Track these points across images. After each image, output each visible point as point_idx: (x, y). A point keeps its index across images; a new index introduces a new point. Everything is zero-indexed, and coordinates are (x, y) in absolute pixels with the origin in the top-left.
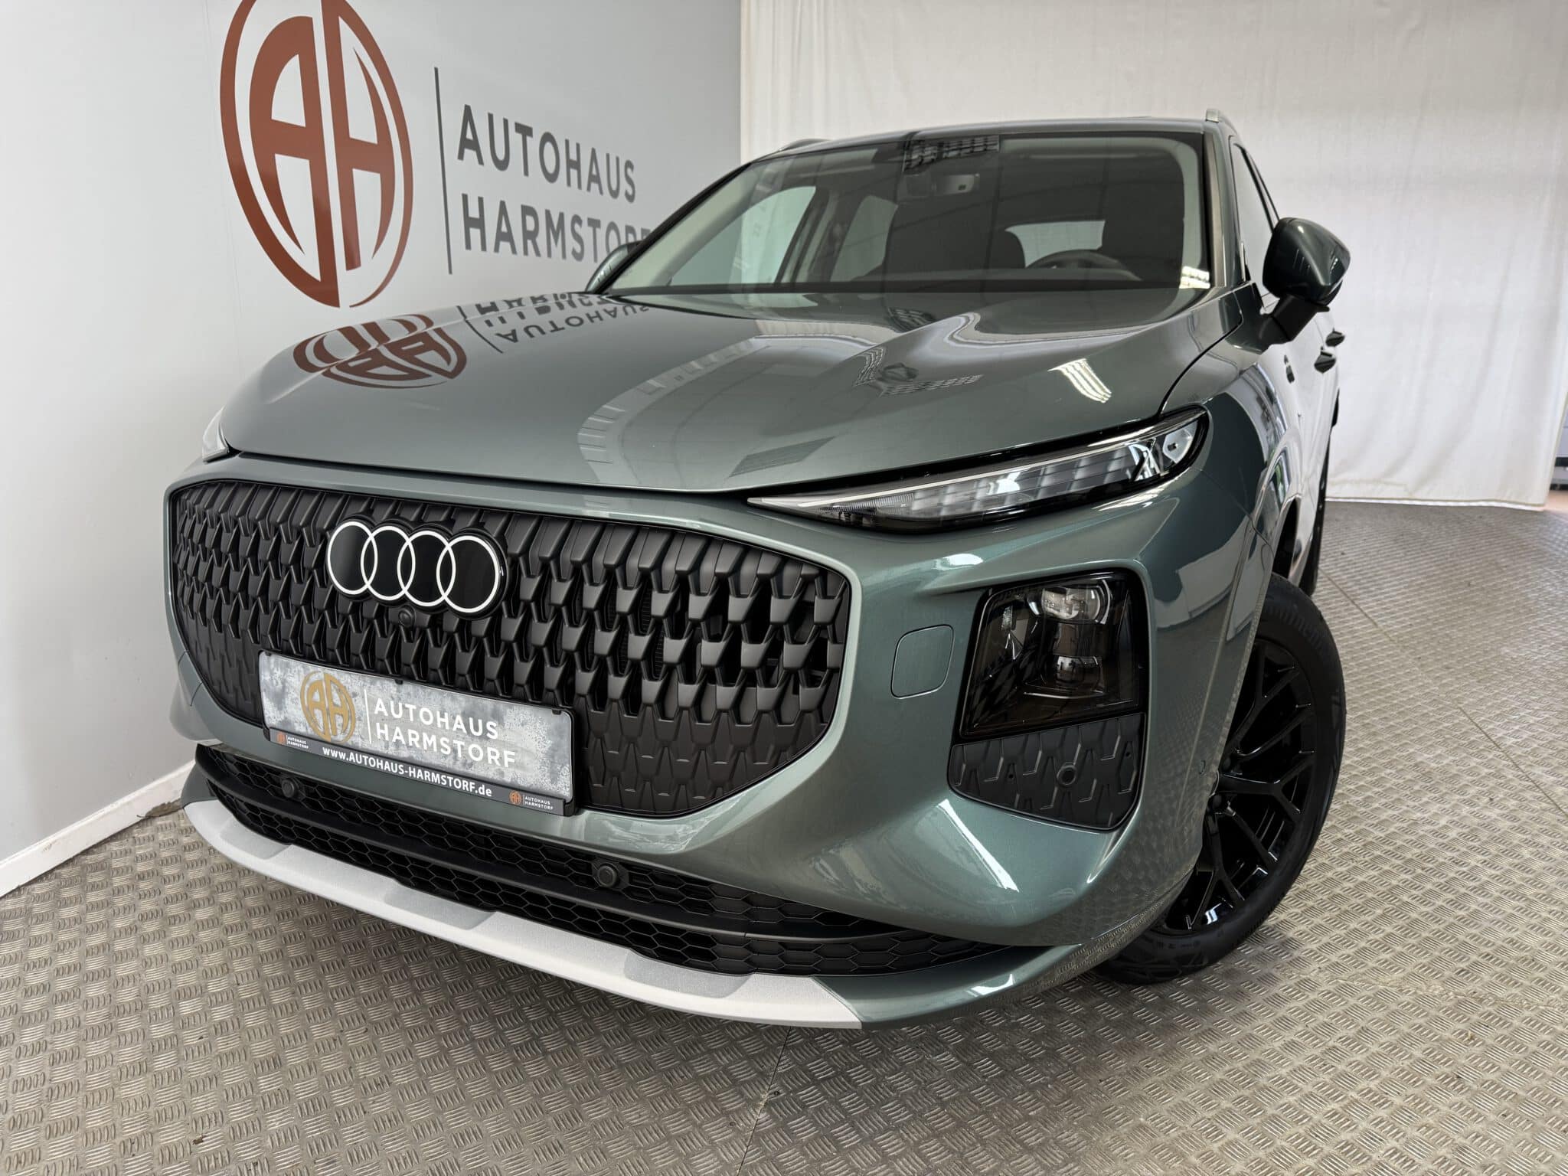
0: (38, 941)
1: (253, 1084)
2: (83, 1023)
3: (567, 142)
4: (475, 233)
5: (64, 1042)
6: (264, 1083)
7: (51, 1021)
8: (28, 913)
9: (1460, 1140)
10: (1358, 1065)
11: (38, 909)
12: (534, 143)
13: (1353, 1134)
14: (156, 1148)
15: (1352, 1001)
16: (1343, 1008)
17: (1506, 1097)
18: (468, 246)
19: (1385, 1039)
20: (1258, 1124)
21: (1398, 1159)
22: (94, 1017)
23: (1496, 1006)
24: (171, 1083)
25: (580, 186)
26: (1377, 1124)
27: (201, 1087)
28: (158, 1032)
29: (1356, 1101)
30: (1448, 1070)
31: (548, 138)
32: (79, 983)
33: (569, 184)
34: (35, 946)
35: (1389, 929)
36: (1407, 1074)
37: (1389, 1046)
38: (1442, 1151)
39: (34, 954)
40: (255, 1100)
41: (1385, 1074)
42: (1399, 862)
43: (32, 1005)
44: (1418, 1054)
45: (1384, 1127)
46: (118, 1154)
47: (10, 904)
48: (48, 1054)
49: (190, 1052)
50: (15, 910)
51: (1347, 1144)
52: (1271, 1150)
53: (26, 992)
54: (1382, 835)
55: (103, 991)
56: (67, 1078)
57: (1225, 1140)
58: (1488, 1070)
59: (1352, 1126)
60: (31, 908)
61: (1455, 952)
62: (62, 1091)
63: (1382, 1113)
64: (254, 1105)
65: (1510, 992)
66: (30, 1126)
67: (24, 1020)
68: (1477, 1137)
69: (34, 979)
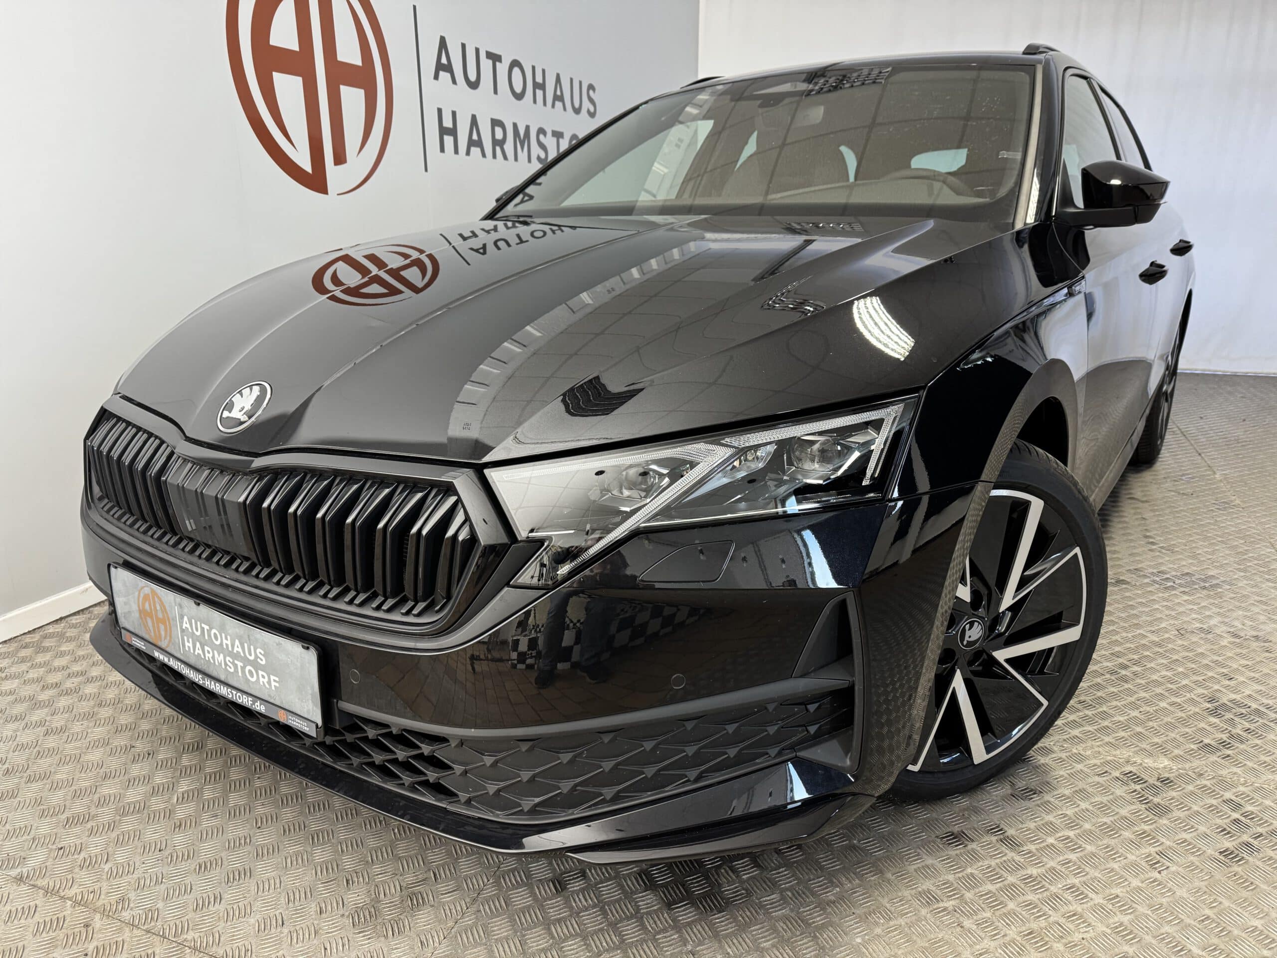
0: (62, 654)
1: (178, 759)
2: (75, 710)
3: (534, 68)
4: (448, 140)
5: (58, 722)
6: (186, 761)
7: (53, 707)
8: (61, 636)
9: (1136, 883)
10: (1064, 817)
11: (70, 633)
12: (502, 68)
13: (1039, 870)
14: (97, 796)
15: (1079, 767)
16: (1068, 772)
17: (1194, 853)
18: (442, 150)
19: (1097, 799)
20: (957, 855)
21: (1073, 892)
22: (85, 707)
23: (1212, 782)
24: (121, 754)
25: (545, 104)
26: (1063, 864)
27: (141, 758)
28: (125, 719)
29: (1052, 845)
30: (1146, 828)
31: (515, 64)
32: (80, 683)
33: (535, 101)
34: (60, 657)
35: (1135, 713)
36: (1108, 828)
37: (1099, 805)
38: (1117, 891)
39: (58, 663)
40: (177, 769)
41: (1087, 826)
42: (1164, 661)
43: (44, 696)
44: (1124, 812)
45: (1069, 867)
46: (69, 798)
47: (51, 629)
48: (45, 728)
49: (141, 735)
50: (54, 633)
51: (1030, 877)
52: (960, 875)
53: (44, 686)
54: (1157, 639)
55: (95, 690)
56: (51, 745)
57: (923, 864)
58: (1185, 830)
59: (1039, 863)
60: (65, 632)
61: (1191, 735)
62: (46, 754)
63: (1073, 857)
64: (174, 773)
65: (1231, 770)
66: (17, 774)
67: (36, 705)
68: (1154, 882)
69: (53, 679)
